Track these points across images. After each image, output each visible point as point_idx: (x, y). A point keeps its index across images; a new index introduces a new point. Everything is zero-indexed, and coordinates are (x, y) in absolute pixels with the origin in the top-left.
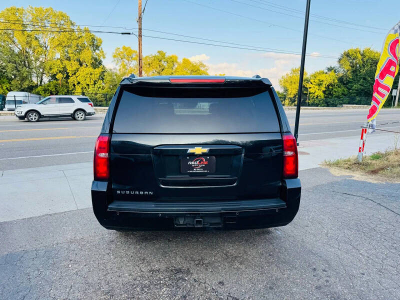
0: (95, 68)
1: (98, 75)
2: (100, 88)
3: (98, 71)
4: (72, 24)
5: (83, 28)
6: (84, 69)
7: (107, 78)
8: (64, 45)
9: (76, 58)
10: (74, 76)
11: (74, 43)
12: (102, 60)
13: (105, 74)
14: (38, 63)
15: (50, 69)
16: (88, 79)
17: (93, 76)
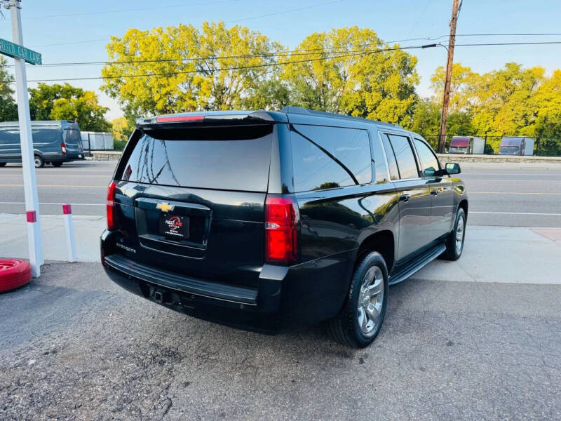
0: (402, 99)
1: (406, 108)
2: (406, 126)
3: (406, 103)
4: (380, 43)
5: (391, 46)
6: (388, 101)
7: (418, 112)
8: (365, 72)
9: (378, 87)
10: (374, 112)
11: (379, 67)
12: (415, 86)
13: (416, 106)
14: (334, 99)
15: (346, 105)
16: (391, 115)
17: (398, 110)
